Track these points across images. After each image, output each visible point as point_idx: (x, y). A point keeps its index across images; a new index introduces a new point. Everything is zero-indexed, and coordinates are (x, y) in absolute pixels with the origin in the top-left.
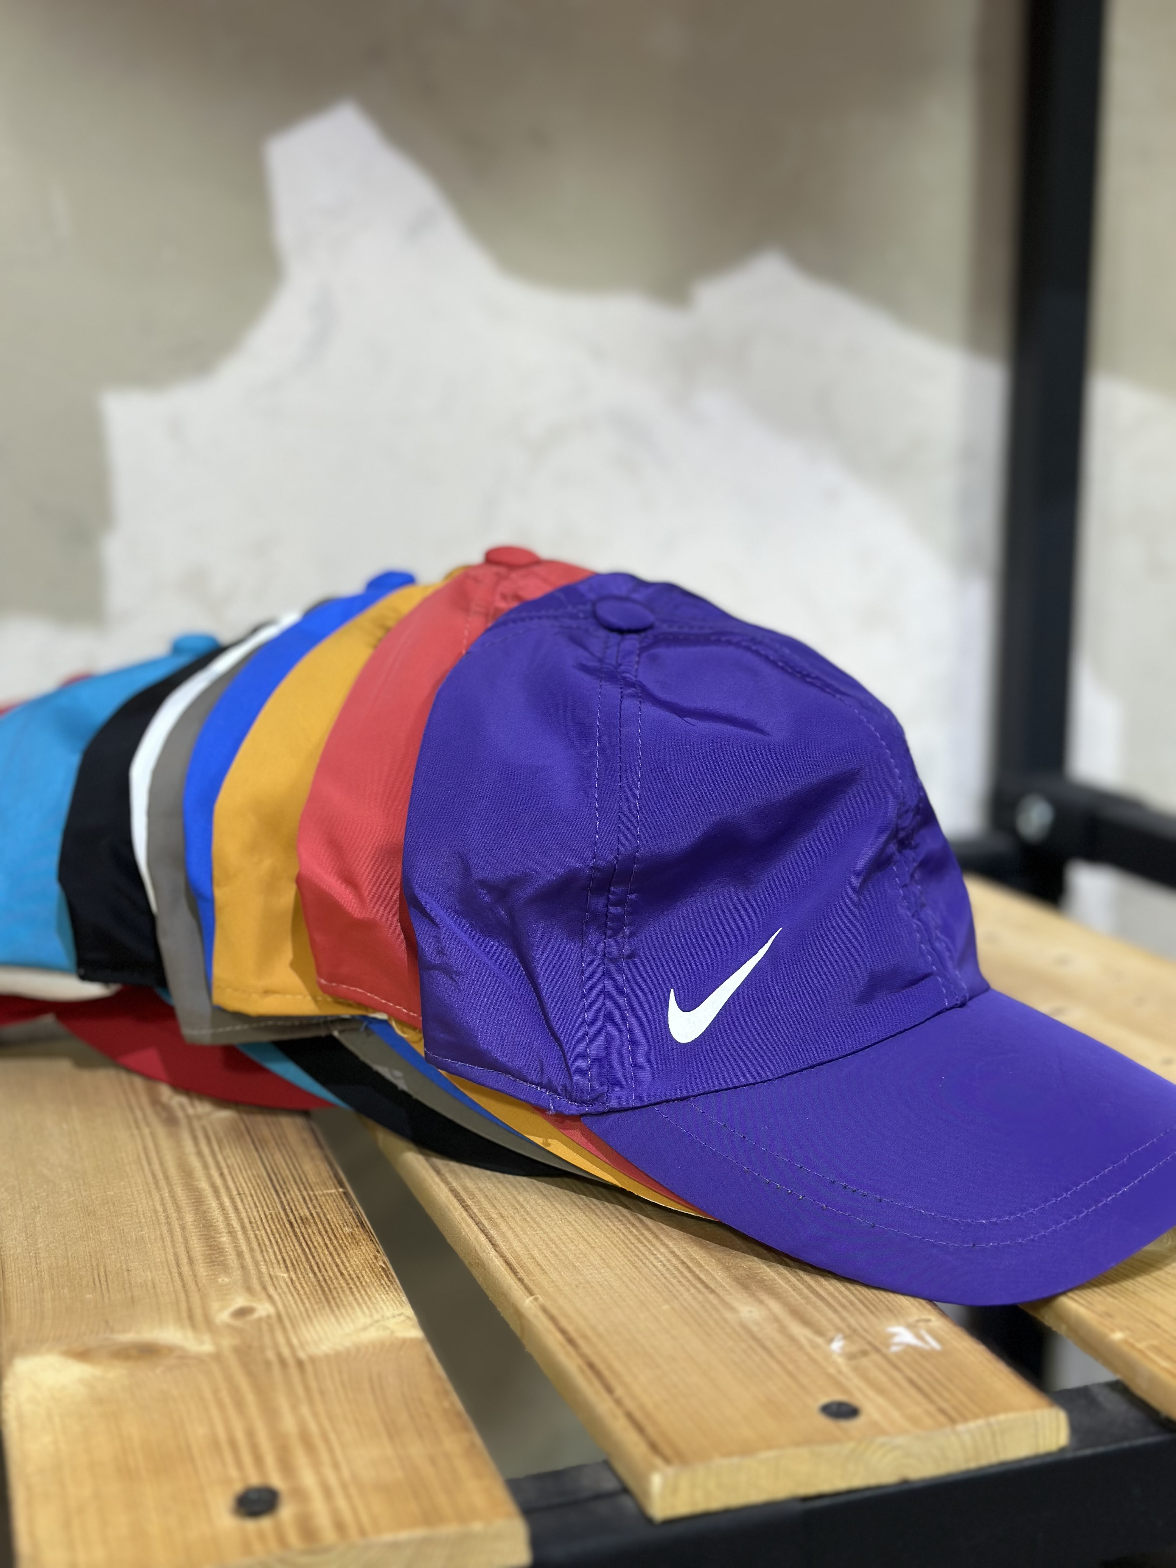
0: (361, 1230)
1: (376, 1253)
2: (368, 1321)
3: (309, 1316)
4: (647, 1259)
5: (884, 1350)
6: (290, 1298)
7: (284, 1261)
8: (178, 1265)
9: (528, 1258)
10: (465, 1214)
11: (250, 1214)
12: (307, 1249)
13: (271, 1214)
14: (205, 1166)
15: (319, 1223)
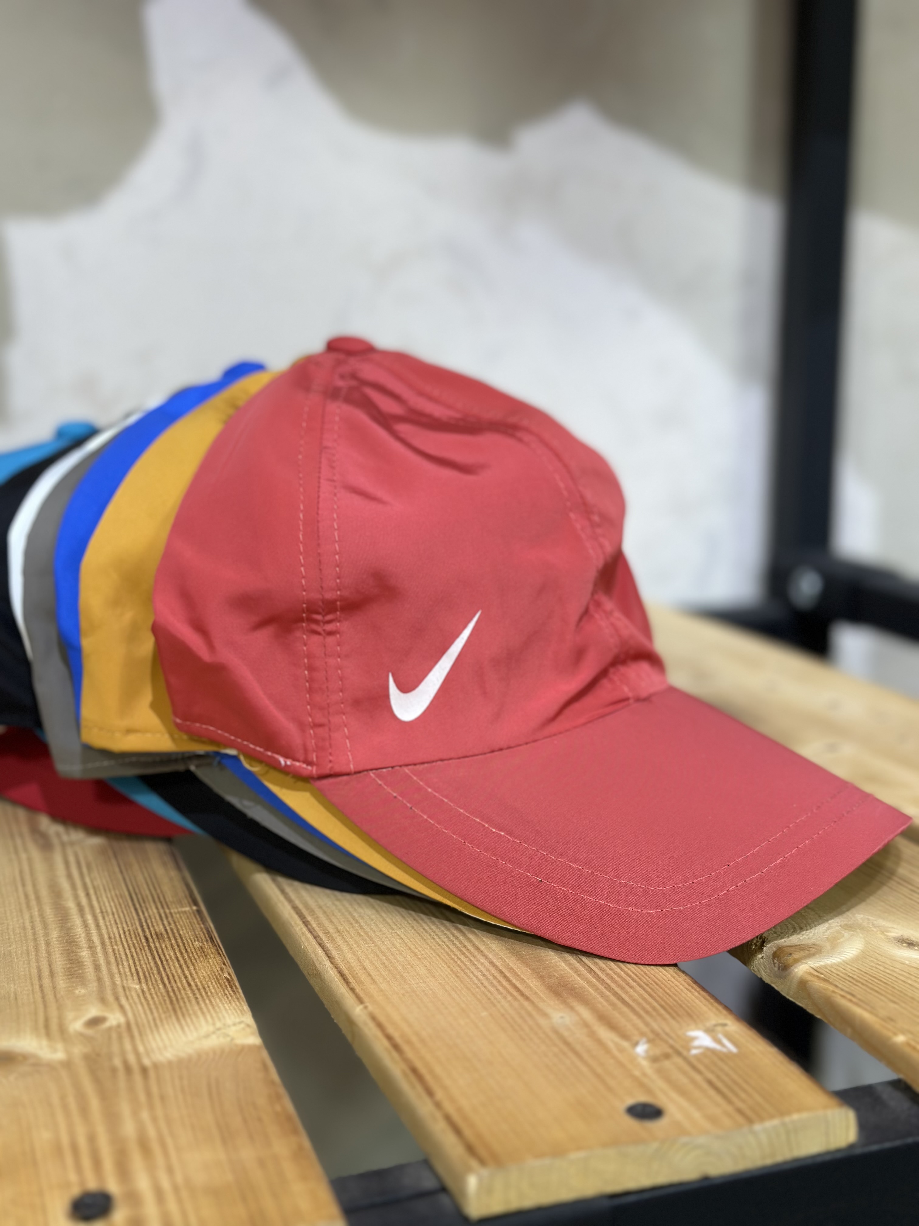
0: (210, 944)
1: (222, 965)
2: (211, 1028)
3: (156, 1025)
4: (469, 969)
5: (685, 1053)
6: (140, 1007)
7: (138, 973)
8: (40, 978)
9: (360, 969)
10: (305, 929)
11: (110, 930)
12: (159, 962)
13: (129, 930)
14: (74, 887)
15: (172, 939)
